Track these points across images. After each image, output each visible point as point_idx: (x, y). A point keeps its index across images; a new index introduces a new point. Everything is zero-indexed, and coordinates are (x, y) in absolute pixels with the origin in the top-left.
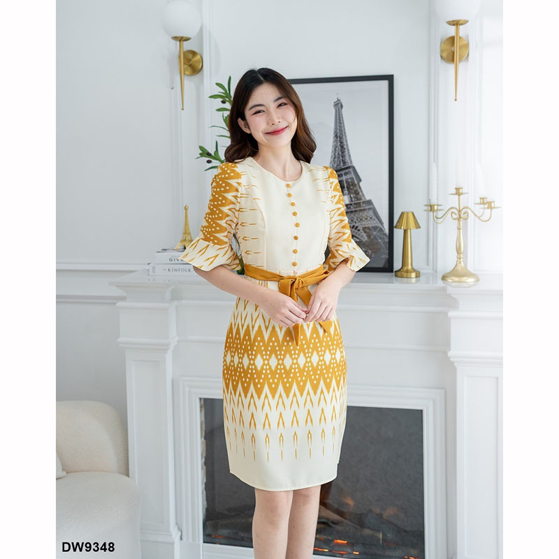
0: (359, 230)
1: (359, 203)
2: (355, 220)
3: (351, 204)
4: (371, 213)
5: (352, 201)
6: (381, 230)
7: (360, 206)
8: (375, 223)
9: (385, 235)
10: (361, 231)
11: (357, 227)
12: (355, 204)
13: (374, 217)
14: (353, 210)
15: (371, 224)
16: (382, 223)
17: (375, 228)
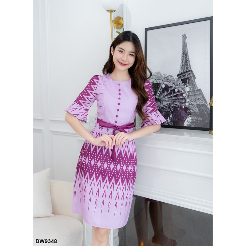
0: (194, 106)
1: (194, 91)
2: (192, 100)
3: (190, 92)
4: (201, 96)
5: (191, 90)
6: (206, 106)
7: (195, 93)
8: (202, 102)
9: (208, 109)
10: (195, 106)
11: (193, 104)
12: (192, 91)
13: (202, 99)
14: (191, 95)
15: (200, 103)
16: (206, 102)
17: (203, 105)
